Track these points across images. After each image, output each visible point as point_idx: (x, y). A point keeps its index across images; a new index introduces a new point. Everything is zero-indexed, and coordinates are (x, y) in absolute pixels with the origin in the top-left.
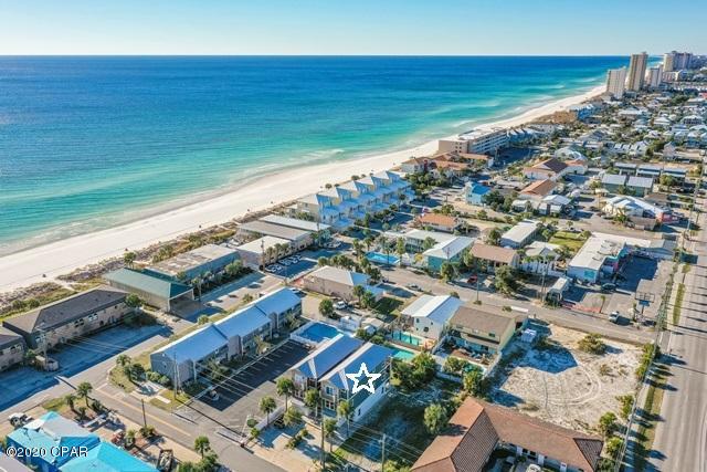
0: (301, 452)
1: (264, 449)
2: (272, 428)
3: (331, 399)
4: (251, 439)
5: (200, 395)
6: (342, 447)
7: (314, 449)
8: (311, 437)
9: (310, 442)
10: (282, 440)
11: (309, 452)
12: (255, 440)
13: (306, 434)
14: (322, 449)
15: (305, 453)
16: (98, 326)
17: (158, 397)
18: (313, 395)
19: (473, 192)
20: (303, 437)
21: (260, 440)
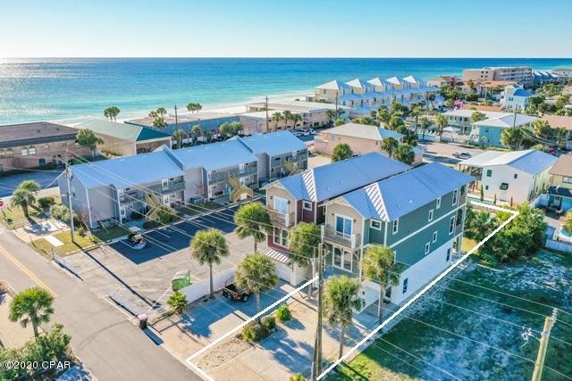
0: (267, 353)
1: (188, 339)
2: (221, 300)
3: (347, 243)
4: (169, 315)
5: (115, 241)
6: (368, 352)
7: (301, 351)
8: (297, 325)
9: (293, 335)
10: (232, 325)
11: (286, 357)
12: (176, 318)
13: (286, 317)
14: (316, 351)
15: (278, 357)
16: (37, 164)
17: (50, 239)
18: (306, 236)
19: (515, 94)
20: (279, 324)
21: (185, 318)
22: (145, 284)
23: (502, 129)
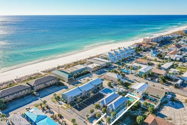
1: (90, 123)
2: (93, 118)
3: (110, 111)
5: (74, 106)
9: (103, 123)
10: (95, 121)
16: (49, 85)
17: (63, 106)
18: (104, 110)
19: (153, 53)
20: (101, 121)
21: (89, 121)
22: (82, 115)
23: (143, 73)
